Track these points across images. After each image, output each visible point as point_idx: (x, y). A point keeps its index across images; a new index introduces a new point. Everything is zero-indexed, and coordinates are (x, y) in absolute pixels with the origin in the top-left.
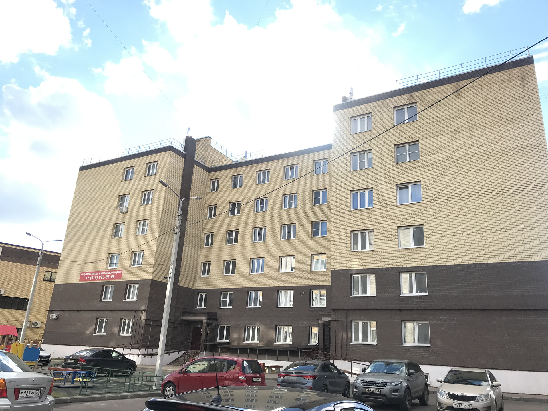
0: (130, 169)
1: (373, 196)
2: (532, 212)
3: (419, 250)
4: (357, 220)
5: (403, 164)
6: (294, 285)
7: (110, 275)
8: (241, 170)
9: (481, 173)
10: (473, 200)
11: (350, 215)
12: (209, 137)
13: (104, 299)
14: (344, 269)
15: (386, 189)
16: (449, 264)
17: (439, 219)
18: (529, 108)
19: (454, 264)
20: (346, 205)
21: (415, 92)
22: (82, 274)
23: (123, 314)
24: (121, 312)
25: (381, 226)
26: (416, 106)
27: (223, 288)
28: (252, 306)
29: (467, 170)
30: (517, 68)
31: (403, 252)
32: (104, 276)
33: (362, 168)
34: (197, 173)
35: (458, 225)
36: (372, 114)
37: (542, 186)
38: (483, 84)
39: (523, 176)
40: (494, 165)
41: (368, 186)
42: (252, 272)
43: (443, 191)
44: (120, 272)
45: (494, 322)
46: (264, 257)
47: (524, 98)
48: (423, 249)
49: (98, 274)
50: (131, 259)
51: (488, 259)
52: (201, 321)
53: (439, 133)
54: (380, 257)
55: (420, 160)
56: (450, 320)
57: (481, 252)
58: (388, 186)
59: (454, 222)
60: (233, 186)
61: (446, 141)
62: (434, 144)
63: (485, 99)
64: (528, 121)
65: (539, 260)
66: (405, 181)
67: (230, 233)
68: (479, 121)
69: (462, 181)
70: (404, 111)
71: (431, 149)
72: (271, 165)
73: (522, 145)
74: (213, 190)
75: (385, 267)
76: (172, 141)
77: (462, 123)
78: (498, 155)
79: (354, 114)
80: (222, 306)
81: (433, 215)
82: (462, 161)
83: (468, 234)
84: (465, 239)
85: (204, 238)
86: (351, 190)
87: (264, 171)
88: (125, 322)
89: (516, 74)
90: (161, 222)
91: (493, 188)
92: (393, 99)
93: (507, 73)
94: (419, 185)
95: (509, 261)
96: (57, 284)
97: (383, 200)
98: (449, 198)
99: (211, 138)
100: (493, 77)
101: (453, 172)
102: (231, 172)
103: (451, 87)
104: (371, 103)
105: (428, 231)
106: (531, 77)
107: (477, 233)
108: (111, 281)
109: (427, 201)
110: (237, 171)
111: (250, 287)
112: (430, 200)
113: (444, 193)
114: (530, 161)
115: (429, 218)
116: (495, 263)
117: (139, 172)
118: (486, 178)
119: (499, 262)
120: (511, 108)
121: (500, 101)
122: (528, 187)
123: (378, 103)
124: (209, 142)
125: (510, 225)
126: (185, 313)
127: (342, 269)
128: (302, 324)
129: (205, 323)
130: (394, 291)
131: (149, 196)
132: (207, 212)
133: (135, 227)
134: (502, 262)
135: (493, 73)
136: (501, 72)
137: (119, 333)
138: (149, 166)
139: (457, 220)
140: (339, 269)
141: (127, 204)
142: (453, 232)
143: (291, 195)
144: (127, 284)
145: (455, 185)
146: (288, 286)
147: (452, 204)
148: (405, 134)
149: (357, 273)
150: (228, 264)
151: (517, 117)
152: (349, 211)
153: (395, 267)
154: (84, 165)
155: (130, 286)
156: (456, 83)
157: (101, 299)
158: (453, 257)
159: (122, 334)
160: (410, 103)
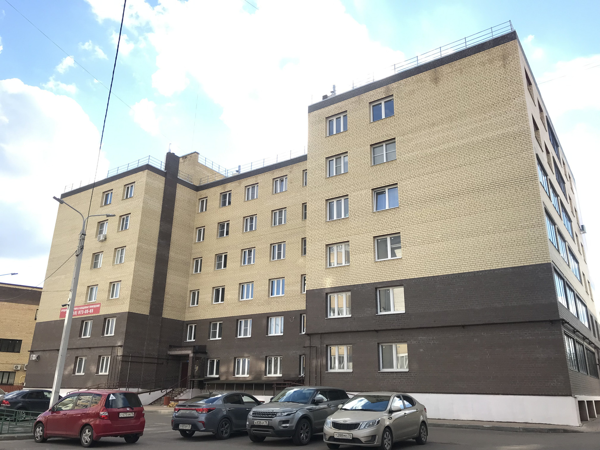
0: (108, 193)
1: (349, 204)
2: (515, 210)
3: (395, 261)
4: (332, 232)
5: (378, 166)
6: (284, 311)
7: (89, 309)
8: (229, 186)
9: (461, 169)
10: (453, 201)
11: (325, 227)
12: (195, 152)
13: (84, 336)
14: (319, 288)
15: (361, 195)
16: (428, 276)
17: (417, 225)
18: (511, 91)
19: (432, 275)
20: (322, 216)
21: (392, 83)
22: (62, 310)
23: (101, 351)
24: (99, 349)
25: (356, 237)
26: (393, 99)
27: (212, 318)
28: (242, 336)
29: (445, 167)
30: (498, 46)
31: (380, 265)
32: (83, 311)
33: (338, 174)
34: (182, 192)
35: (437, 230)
36: (348, 112)
37: (525, 179)
38: (463, 68)
39: (505, 170)
40: (474, 159)
41: (343, 193)
42: (241, 299)
43: (421, 193)
44: (98, 306)
45: (476, 340)
46: (253, 282)
47: (506, 79)
48: (400, 261)
49: (77, 309)
50: (109, 291)
51: (468, 267)
52: (188, 356)
53: (416, 128)
54: (355, 272)
55: (397, 160)
56: (429, 340)
57: (462, 260)
58: (363, 192)
59: (432, 228)
60: (221, 204)
61: (423, 136)
62: (412, 141)
63: (464, 85)
64: (510, 105)
65: (523, 265)
66: (381, 184)
67: (219, 257)
68: (459, 110)
69: (441, 180)
70: (381, 106)
71: (408, 146)
72: (260, 179)
73: (504, 134)
74: (202, 210)
75: (361, 283)
76: (149, 159)
77: (441, 114)
78: (478, 148)
79: (329, 114)
80: (212, 338)
81: (410, 221)
82: (440, 157)
83: (448, 240)
84: (444, 246)
85: (193, 263)
86: (326, 199)
87: (253, 186)
88: (103, 360)
89: (496, 53)
90: (138, 248)
91: (473, 186)
92: (369, 94)
93: (487, 54)
94: (397, 188)
95: (491, 269)
96: (39, 322)
97: (358, 208)
98: (427, 201)
99: (198, 153)
100: (473, 59)
101: (432, 171)
102: (219, 190)
103: (429, 74)
104: (346, 100)
105: (405, 239)
106: (513, 56)
107: (457, 238)
108: (89, 316)
109: (403, 205)
110: (224, 188)
111: (239, 315)
112: (407, 205)
113: (422, 195)
114: (512, 152)
115: (406, 225)
116: (476, 272)
117: (117, 195)
118: (466, 175)
119: (480, 270)
120: (492, 92)
121: (480, 86)
122: (511, 182)
123: (353, 99)
124: (197, 158)
125: (492, 227)
126: (172, 347)
127: (318, 288)
128: (293, 353)
129: (191, 357)
130: (370, 309)
131: (127, 221)
132: (196, 235)
133: (113, 255)
134: (484, 269)
135: (473, 54)
136: (481, 53)
137: (97, 372)
138: (128, 187)
139: (436, 225)
140: (314, 288)
141: (105, 231)
142: (431, 239)
143: (280, 210)
144: (105, 318)
145: (434, 185)
146: (278, 311)
147: (430, 207)
148: (381, 132)
149: (332, 292)
150: (218, 291)
151: (498, 102)
152: (325, 223)
153: (371, 282)
154: (65, 192)
155: (109, 321)
156: (434, 69)
157: (80, 336)
158: (432, 268)
159: (100, 374)
160: (386, 96)
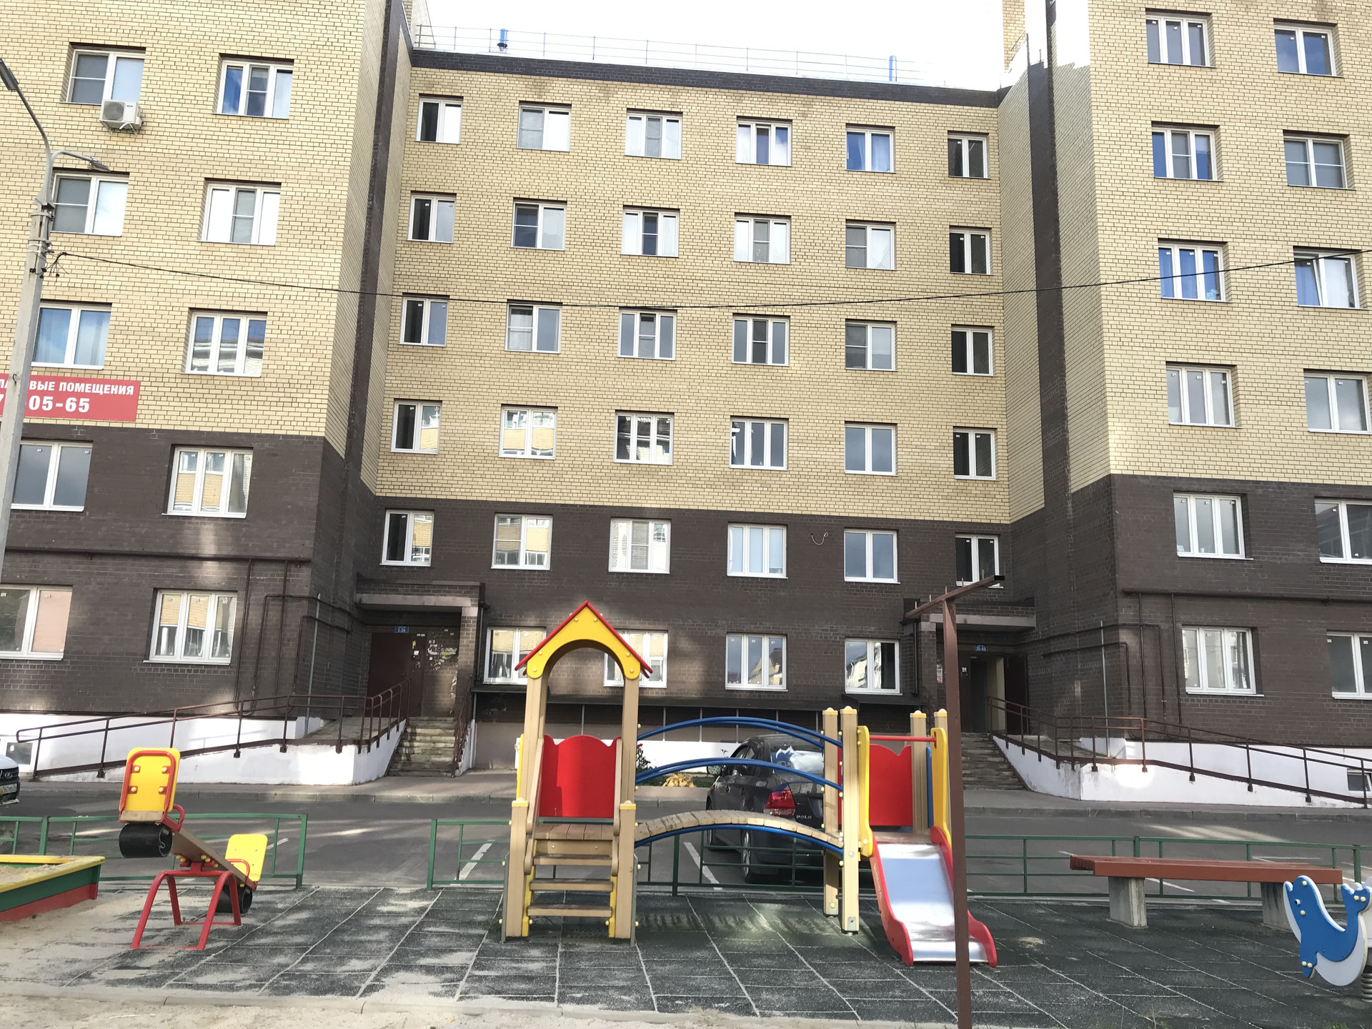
6: (790, 512)
7: (59, 395)
8: (559, 90)
11: (1163, 313)
14: (1153, 474)
15: (1267, 254)
24: (155, 563)
25: (1256, 359)
26: (1326, 35)
36: (1213, 18)
41: (1212, 234)
44: (120, 388)
50: (187, 339)
54: (1258, 448)
55: (1357, 192)
58: (1273, 247)
72: (691, 102)
79: (1156, 2)
80: (497, 563)
85: (400, 309)
86: (1160, 237)
97: (1259, 285)
102: (514, 88)
108: (65, 423)
110: (541, 89)
127: (1148, 474)
128: (823, 630)
131: (256, 83)
140: (1136, 473)
144: (172, 445)
146: (766, 511)
148: (1310, 107)
152: (1160, 300)
153: (1303, 481)
160: (1320, 20)
